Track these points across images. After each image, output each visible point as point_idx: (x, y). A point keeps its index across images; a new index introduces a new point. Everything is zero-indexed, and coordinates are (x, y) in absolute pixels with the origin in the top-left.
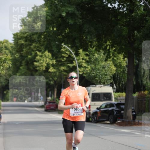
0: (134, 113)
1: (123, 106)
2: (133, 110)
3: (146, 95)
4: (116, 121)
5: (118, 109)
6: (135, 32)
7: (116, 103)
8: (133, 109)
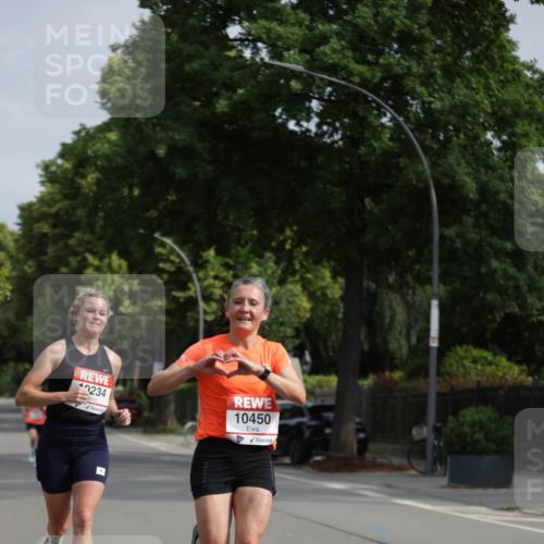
0: (362, 435)
1: (330, 415)
2: (359, 427)
3: (397, 383)
4: (311, 456)
5: (313, 423)
6: (367, 200)
7: (310, 404)
8: (358, 424)
